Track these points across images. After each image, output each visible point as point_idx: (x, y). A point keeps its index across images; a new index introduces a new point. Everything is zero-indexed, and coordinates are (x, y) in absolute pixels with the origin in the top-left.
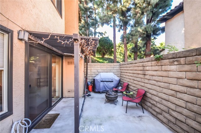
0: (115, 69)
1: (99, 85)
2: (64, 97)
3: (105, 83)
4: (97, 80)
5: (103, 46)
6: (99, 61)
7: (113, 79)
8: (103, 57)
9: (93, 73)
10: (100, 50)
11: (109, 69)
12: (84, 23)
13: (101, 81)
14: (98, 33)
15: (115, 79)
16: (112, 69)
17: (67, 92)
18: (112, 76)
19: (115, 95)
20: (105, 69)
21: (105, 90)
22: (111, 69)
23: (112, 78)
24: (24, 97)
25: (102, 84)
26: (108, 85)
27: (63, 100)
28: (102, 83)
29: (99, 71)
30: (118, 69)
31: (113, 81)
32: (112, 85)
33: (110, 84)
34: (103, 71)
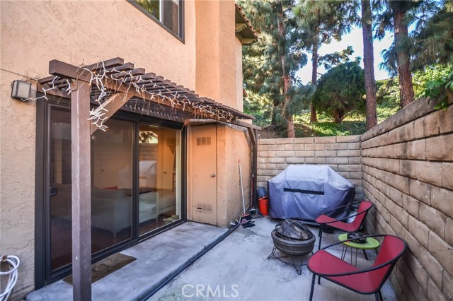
0: (341, 153)
1: (281, 200)
2: (189, 221)
3: (298, 194)
4: (273, 184)
5: (335, 91)
6: (323, 131)
7: (323, 185)
8: (338, 121)
9: (274, 166)
10: (326, 103)
11: (322, 153)
12: (273, 42)
13: (286, 190)
14: (324, 58)
15: (331, 187)
16: (333, 153)
17: (195, 209)
18: (321, 177)
19: (301, 239)
20: (310, 153)
21: (297, 216)
22: (328, 153)
23: (320, 183)
24: (34, 211)
25: (287, 197)
26: (309, 202)
27: (184, 226)
28: (287, 194)
29: (289, 160)
30: (354, 153)
31: (322, 193)
32: (320, 203)
33: (313, 201)
34: (302, 160)
